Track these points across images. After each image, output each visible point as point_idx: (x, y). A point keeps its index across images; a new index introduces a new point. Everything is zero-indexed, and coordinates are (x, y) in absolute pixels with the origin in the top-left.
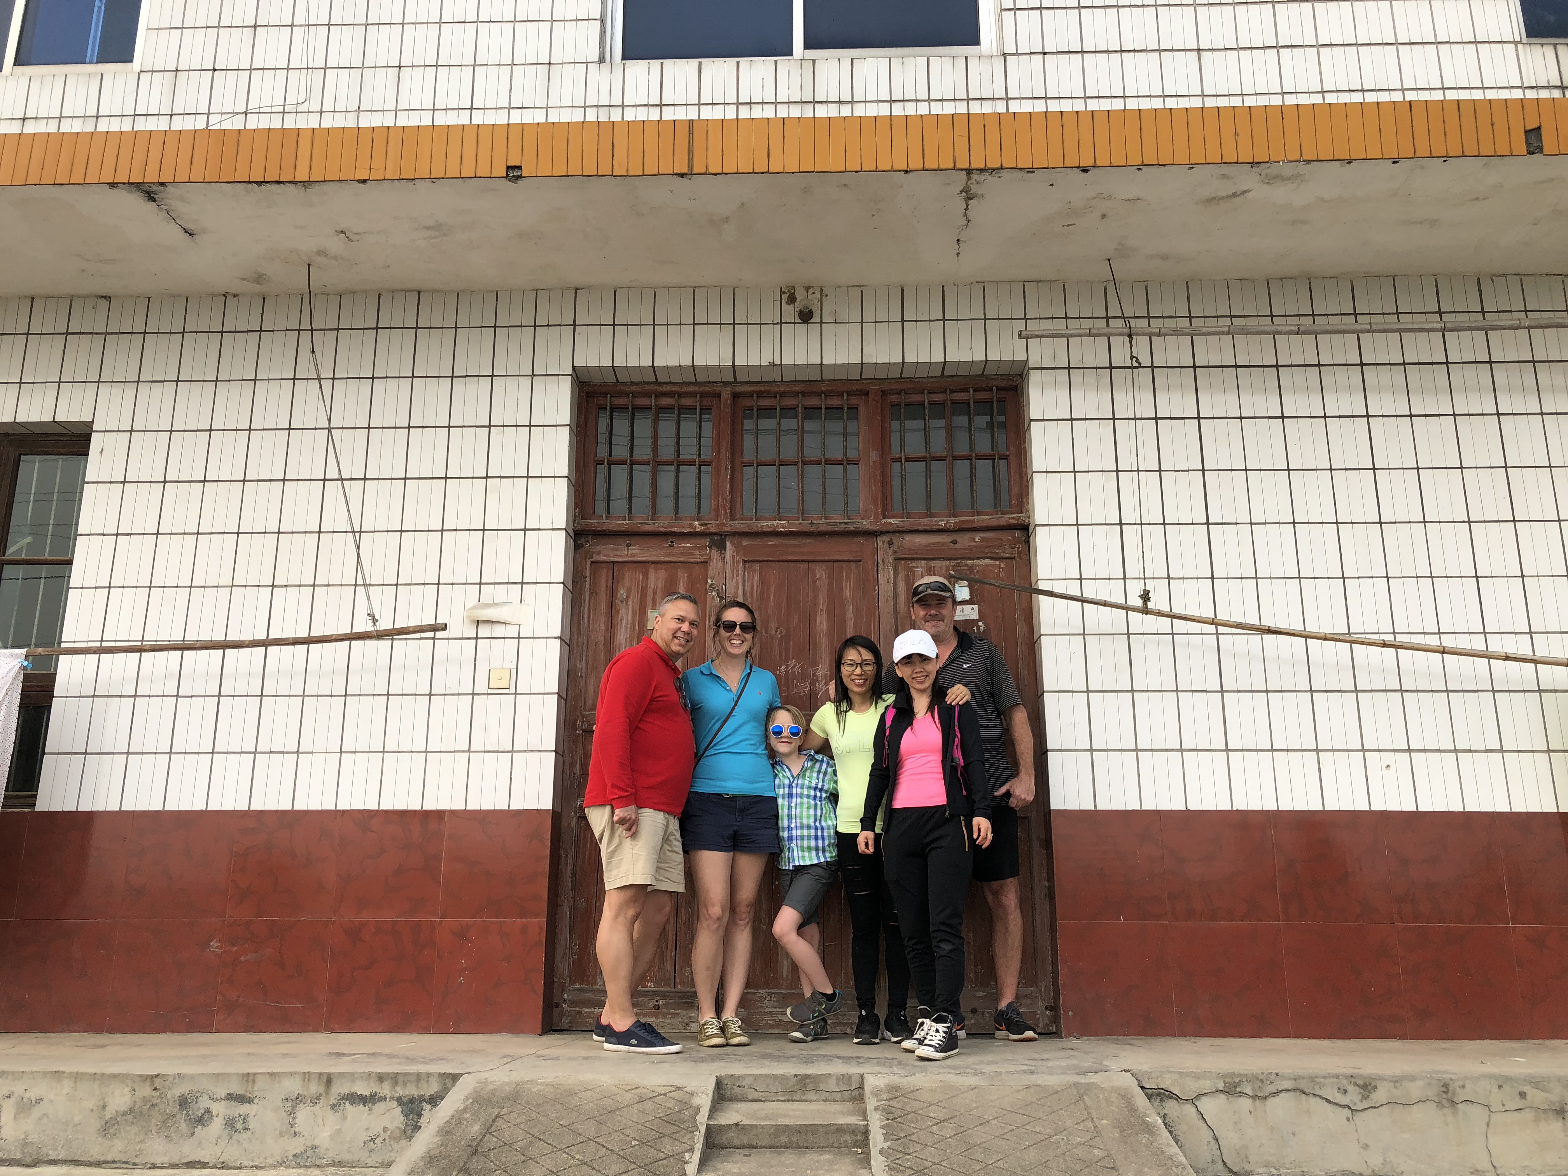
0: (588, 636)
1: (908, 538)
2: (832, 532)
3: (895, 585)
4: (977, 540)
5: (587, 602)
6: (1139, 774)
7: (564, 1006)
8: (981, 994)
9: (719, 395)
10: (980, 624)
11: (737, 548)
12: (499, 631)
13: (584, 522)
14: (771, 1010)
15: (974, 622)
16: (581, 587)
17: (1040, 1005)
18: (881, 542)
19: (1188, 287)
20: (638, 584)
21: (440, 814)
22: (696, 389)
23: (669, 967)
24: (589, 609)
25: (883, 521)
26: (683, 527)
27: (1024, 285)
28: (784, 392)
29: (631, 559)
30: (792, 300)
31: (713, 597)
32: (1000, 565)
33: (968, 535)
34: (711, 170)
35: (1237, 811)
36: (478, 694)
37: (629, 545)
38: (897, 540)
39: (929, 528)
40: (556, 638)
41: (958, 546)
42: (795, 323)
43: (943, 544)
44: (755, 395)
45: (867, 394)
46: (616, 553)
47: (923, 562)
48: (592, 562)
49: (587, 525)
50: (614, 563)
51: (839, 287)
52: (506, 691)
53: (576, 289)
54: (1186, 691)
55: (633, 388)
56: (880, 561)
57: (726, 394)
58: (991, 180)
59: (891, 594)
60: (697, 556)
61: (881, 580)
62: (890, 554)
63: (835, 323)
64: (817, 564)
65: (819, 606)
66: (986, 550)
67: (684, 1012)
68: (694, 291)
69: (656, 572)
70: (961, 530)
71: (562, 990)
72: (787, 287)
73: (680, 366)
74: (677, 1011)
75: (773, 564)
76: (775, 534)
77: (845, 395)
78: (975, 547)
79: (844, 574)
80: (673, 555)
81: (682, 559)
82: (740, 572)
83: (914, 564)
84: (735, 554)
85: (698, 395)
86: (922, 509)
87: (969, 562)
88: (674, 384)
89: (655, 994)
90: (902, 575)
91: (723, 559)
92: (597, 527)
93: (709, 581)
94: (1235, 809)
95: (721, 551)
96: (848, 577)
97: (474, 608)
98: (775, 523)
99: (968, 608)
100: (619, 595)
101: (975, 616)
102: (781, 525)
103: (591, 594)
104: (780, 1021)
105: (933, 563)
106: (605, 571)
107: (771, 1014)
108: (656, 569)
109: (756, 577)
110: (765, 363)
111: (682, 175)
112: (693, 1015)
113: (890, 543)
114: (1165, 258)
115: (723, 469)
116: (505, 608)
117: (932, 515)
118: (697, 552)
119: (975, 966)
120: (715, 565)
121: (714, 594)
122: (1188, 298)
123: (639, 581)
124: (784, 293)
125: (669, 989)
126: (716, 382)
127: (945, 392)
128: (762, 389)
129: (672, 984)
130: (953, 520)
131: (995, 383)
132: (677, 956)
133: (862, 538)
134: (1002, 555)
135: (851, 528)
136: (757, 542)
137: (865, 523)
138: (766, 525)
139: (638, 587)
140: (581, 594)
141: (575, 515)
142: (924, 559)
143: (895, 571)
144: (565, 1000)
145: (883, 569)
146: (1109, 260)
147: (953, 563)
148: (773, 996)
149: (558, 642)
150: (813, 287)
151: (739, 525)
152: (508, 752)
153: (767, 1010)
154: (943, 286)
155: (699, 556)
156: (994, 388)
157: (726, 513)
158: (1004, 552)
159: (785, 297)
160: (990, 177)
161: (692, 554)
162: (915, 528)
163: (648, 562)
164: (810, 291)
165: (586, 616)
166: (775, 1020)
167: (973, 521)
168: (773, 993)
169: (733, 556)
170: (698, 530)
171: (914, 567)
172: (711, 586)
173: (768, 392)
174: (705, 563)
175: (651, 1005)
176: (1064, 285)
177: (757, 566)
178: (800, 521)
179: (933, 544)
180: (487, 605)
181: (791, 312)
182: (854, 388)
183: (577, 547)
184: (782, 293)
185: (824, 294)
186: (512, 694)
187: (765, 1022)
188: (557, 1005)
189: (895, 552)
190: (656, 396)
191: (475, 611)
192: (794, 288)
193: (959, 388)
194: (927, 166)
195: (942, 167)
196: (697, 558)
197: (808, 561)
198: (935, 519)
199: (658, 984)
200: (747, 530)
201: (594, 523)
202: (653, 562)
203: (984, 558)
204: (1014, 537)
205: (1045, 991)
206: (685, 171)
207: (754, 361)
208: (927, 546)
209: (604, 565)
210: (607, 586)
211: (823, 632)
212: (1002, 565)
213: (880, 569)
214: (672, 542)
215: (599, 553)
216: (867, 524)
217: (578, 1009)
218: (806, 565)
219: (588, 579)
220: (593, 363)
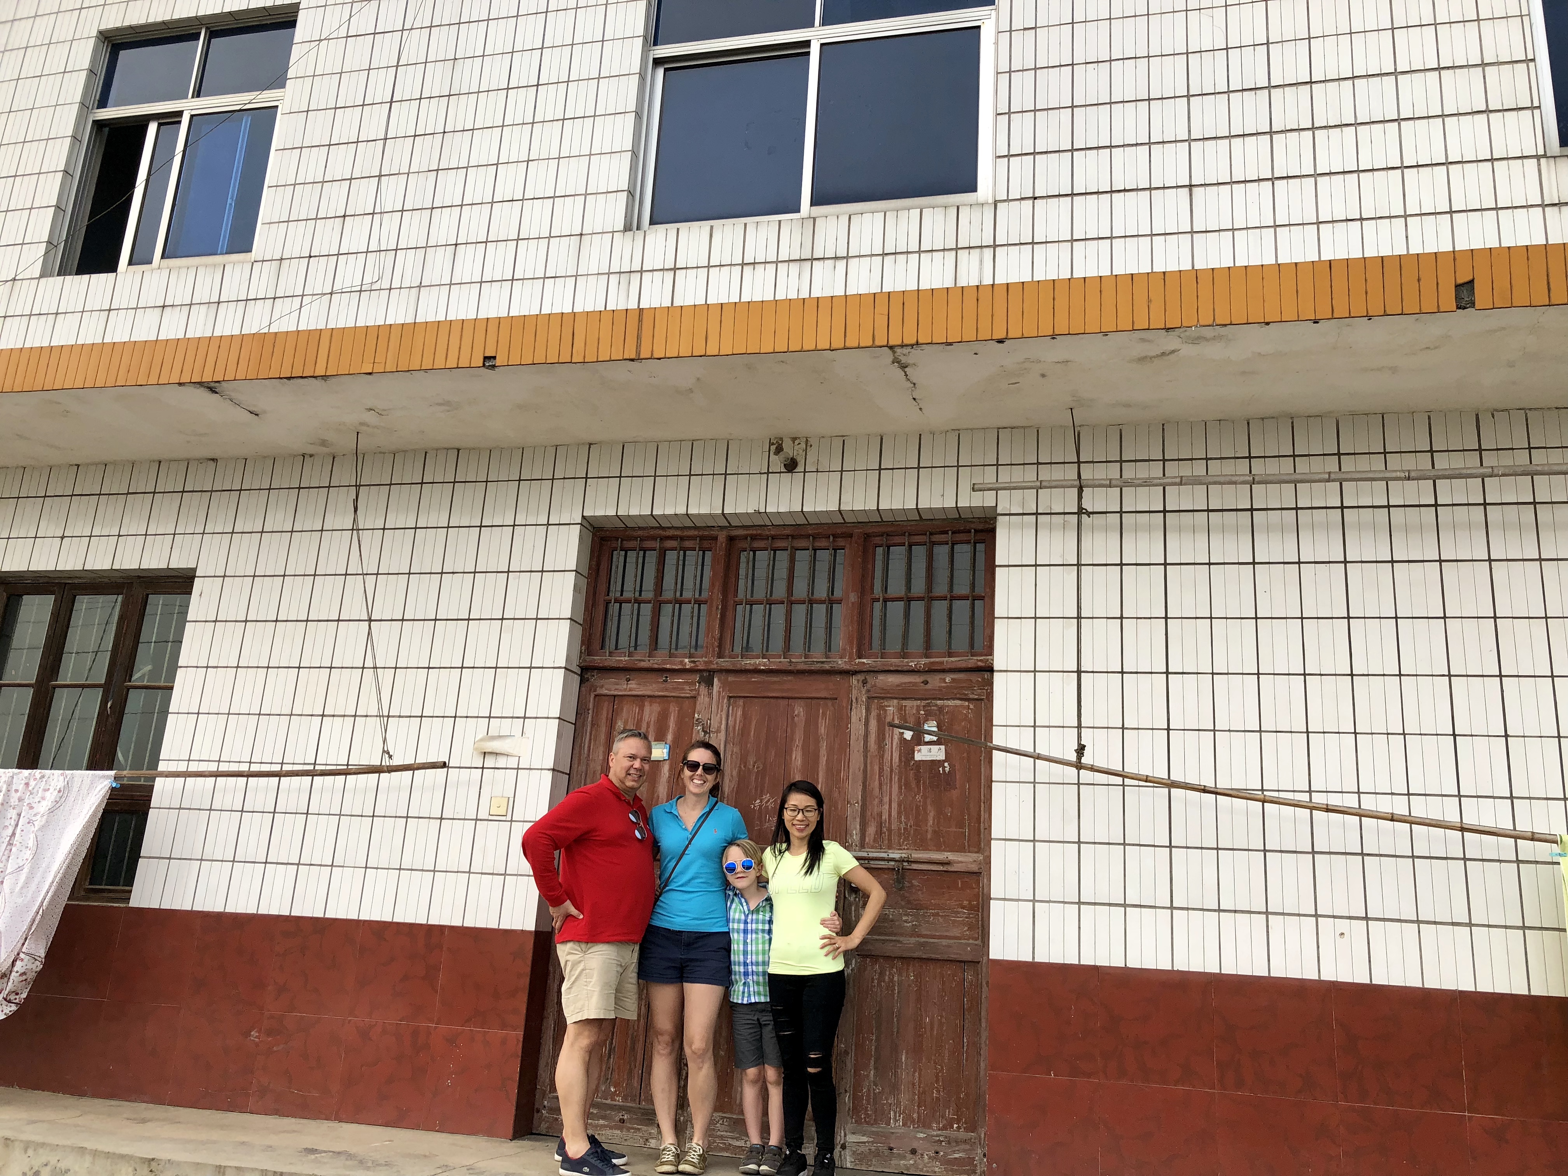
0: (587, 765)
1: (881, 677)
2: (809, 670)
3: (867, 724)
4: (947, 681)
5: (588, 734)
6: (1079, 928)
7: (543, 1112)
8: (922, 1135)
9: (715, 538)
10: (946, 764)
11: (724, 685)
12: (501, 762)
13: (589, 658)
14: (722, 1133)
15: (940, 763)
16: (584, 718)
18: (854, 681)
19: (1163, 429)
20: (635, 716)
21: (441, 928)
22: (696, 533)
23: (635, 1083)
24: (590, 740)
25: (857, 661)
26: (675, 664)
27: (998, 432)
28: (775, 535)
29: (629, 693)
30: (779, 450)
31: (698, 731)
32: (969, 706)
33: (938, 676)
34: (655, 356)
35: (1178, 971)
36: (481, 820)
37: (628, 680)
38: (871, 680)
39: (900, 669)
40: (549, 770)
41: (929, 686)
42: (780, 473)
43: (915, 684)
44: (749, 538)
45: (851, 536)
46: (617, 687)
47: (895, 701)
48: (596, 696)
49: (590, 661)
50: (615, 696)
51: (823, 437)
52: (503, 818)
53: (590, 444)
54: (1134, 845)
55: (640, 533)
56: (854, 700)
57: (722, 537)
58: (915, 352)
59: (862, 732)
60: (687, 692)
61: (854, 719)
62: (864, 692)
63: (817, 472)
64: (796, 701)
65: (796, 741)
66: (955, 691)
67: (644, 1128)
68: (693, 443)
69: (651, 706)
70: (931, 670)
71: (543, 1098)
72: (776, 438)
73: (675, 515)
74: (639, 1127)
75: (756, 700)
76: (757, 671)
77: (831, 538)
78: (944, 687)
79: (821, 711)
80: (667, 690)
81: (673, 694)
82: (725, 706)
83: (886, 703)
84: (721, 690)
85: (698, 539)
86: (898, 648)
87: (939, 702)
88: (677, 528)
89: (621, 1108)
90: (874, 713)
91: (710, 695)
92: (600, 663)
93: (696, 715)
94: (1175, 969)
95: (709, 687)
96: (824, 714)
97: (481, 740)
98: (757, 661)
99: (935, 748)
100: (617, 728)
101: (942, 756)
102: (762, 663)
103: (593, 725)
104: (730, 1144)
105: (904, 703)
106: (606, 704)
107: (722, 1137)
108: (651, 704)
109: (739, 713)
110: (751, 511)
111: (632, 360)
112: (653, 1131)
113: (865, 682)
114: (1127, 406)
115: (714, 612)
116: (508, 740)
117: (904, 655)
118: (687, 688)
119: (919, 1107)
120: (703, 699)
121: (699, 728)
122: (1163, 441)
123: (635, 713)
124: (773, 444)
125: (634, 1105)
126: (714, 527)
127: (926, 534)
128: (755, 532)
129: (638, 1100)
130: (923, 661)
131: (973, 526)
133: (839, 677)
134: (971, 696)
135: (827, 667)
136: (742, 678)
137: (840, 662)
138: (749, 663)
139: (634, 719)
140: (583, 725)
141: (581, 652)
142: (896, 698)
143: (868, 710)
144: (545, 1107)
145: (856, 708)
146: (1071, 409)
147: (924, 703)
148: (725, 1121)
149: (549, 775)
150: (799, 438)
151: (724, 663)
152: (501, 875)
153: (719, 1133)
155: (688, 691)
156: (973, 530)
157: (714, 651)
158: (973, 694)
159: (773, 448)
160: (913, 350)
161: (683, 689)
162: (886, 668)
163: (644, 696)
164: (797, 442)
165: (586, 746)
166: (725, 1144)
167: (942, 663)
168: (725, 1117)
169: (719, 692)
170: (687, 667)
171: (887, 706)
172: (697, 721)
173: (760, 535)
174: (694, 698)
175: (617, 1119)
176: (1038, 431)
177: (741, 702)
178: (782, 660)
179: (905, 683)
180: (493, 738)
181: (777, 463)
182: (839, 531)
183: (583, 681)
184: (771, 444)
185: (809, 444)
186: (508, 821)
187: (715, 1144)
188: (538, 1111)
189: (868, 691)
190: (661, 539)
191: (482, 743)
192: (781, 439)
193: (938, 530)
194: (848, 345)
195: (862, 345)
196: (688, 693)
197: (788, 698)
198: (906, 660)
199: (625, 1099)
200: (731, 668)
201: (597, 660)
202: (649, 696)
203: (954, 699)
204: (983, 679)
206: (633, 356)
207: (741, 510)
208: (898, 686)
209: (607, 698)
210: (607, 717)
211: (797, 768)
212: (971, 706)
213: (853, 707)
214: (667, 677)
215: (602, 687)
216: (841, 663)
218: (785, 702)
219: (590, 711)
220: (600, 513)
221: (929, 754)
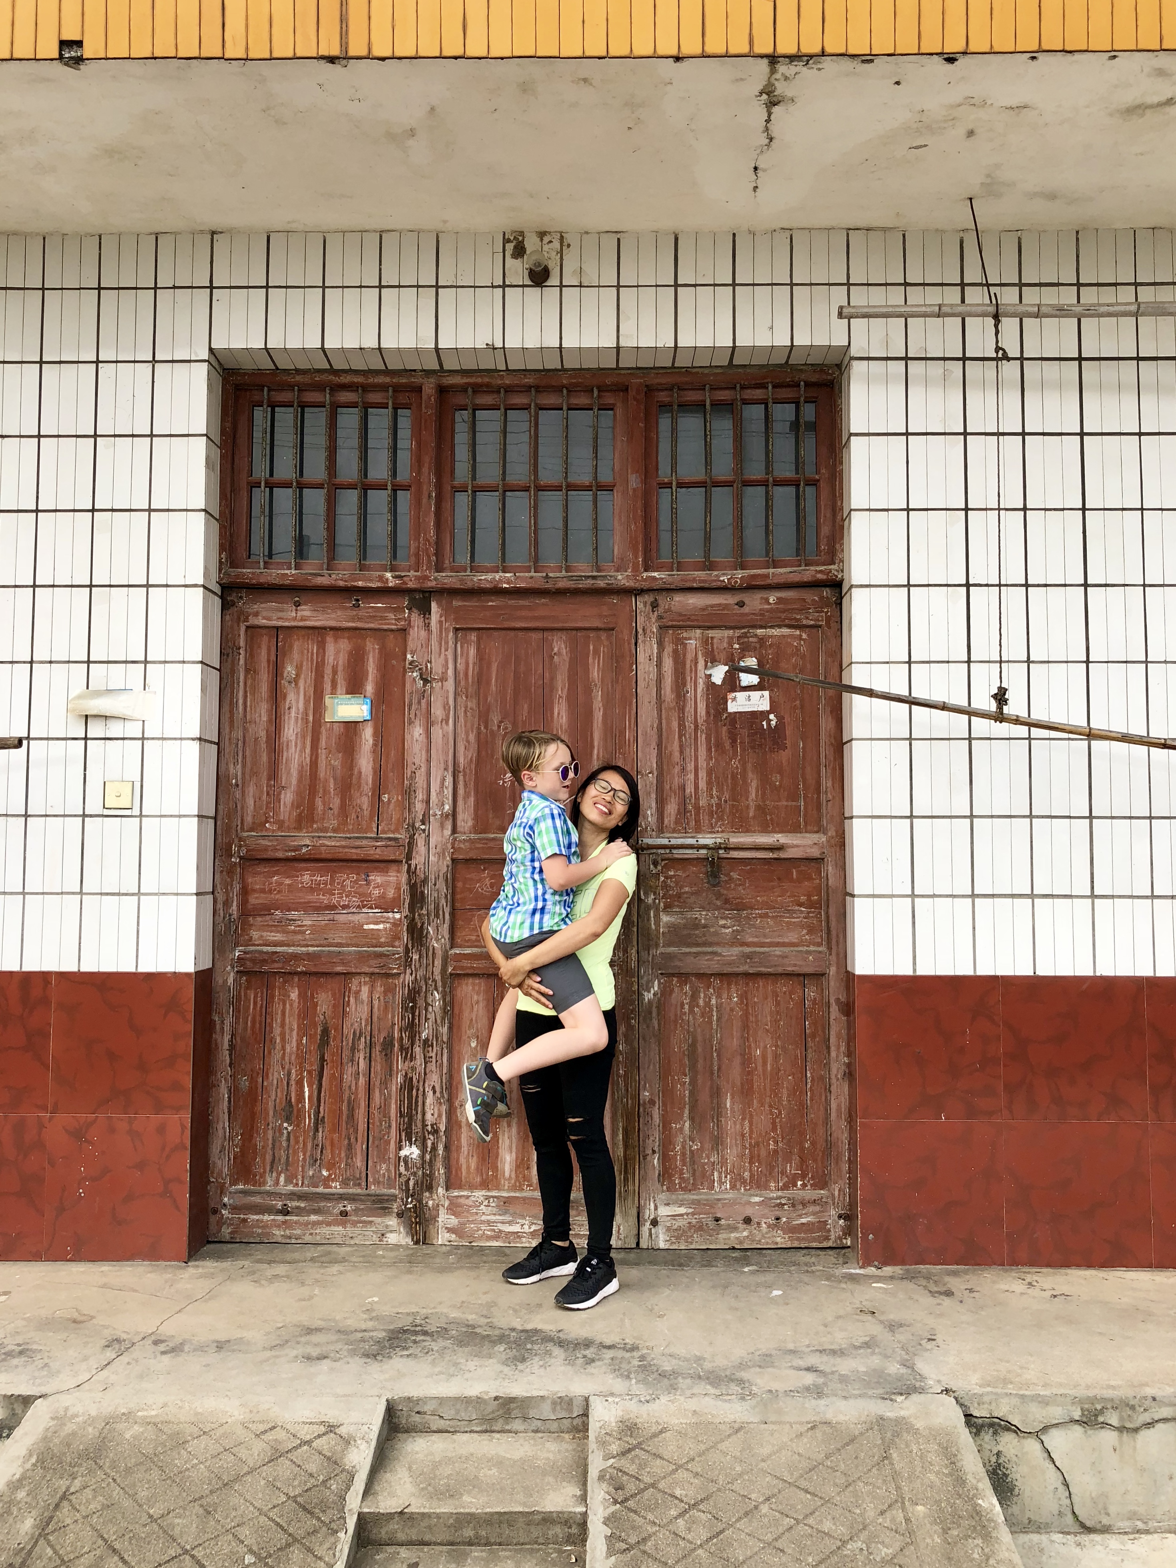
0: (245, 729)
1: (678, 598)
2: (575, 589)
3: (659, 665)
4: (771, 601)
5: (242, 684)
6: (974, 928)
7: (223, 1212)
8: (757, 1199)
9: (419, 389)
10: (772, 716)
11: (446, 612)
12: (115, 729)
13: (233, 572)
14: (489, 1218)
15: (764, 715)
16: (233, 662)
17: (833, 1212)
18: (641, 604)
19: (1077, 239)
20: (312, 658)
21: (44, 976)
22: (387, 380)
23: (359, 1162)
24: (246, 692)
25: (645, 575)
26: (371, 581)
27: (848, 234)
28: (509, 386)
29: (301, 624)
30: (520, 251)
31: (414, 679)
32: (801, 635)
33: (758, 595)
34: (376, 52)
35: (1102, 977)
36: (91, 816)
37: (297, 604)
38: (664, 602)
39: (707, 585)
40: (193, 739)
41: (746, 609)
42: (523, 286)
43: (726, 607)
44: (470, 390)
45: (625, 389)
46: (280, 614)
47: (698, 631)
48: (247, 627)
49: (237, 576)
50: (277, 628)
51: (587, 233)
52: (128, 812)
53: (213, 233)
54: (1043, 817)
55: (298, 378)
56: (640, 631)
57: (429, 388)
58: (806, 73)
59: (653, 676)
60: (391, 621)
61: (641, 657)
62: (653, 620)
63: (581, 286)
64: (555, 633)
65: (557, 690)
66: (783, 616)
67: (378, 1220)
68: (381, 237)
69: (336, 641)
70: (750, 587)
71: (221, 1193)
72: (513, 232)
73: (361, 349)
74: (370, 1219)
75: (496, 633)
76: (497, 591)
77: (595, 390)
78: (768, 611)
79: (591, 647)
80: (360, 619)
81: (372, 625)
82: (450, 643)
83: (685, 635)
84: (443, 619)
85: (390, 389)
86: (698, 556)
87: (760, 632)
88: (356, 372)
89: (340, 1197)
90: (669, 649)
91: (427, 626)
92: (251, 579)
93: (409, 656)
94: (1098, 974)
95: (425, 615)
96: (596, 652)
97: (79, 697)
98: (497, 576)
99: (755, 695)
100: (285, 675)
101: (765, 706)
102: (505, 579)
103: (247, 671)
104: (500, 1231)
105: (711, 633)
106: (265, 639)
107: (489, 1222)
108: (336, 639)
109: (472, 652)
110: (481, 345)
111: (332, 60)
112: (391, 1223)
113: (655, 605)
115: (425, 500)
116: (124, 697)
117: (710, 566)
118: (391, 616)
119: (751, 1163)
120: (417, 634)
121: (415, 674)
122: (1078, 256)
123: (312, 654)
124: (509, 241)
125: (359, 1191)
126: (415, 371)
127: (735, 388)
128: (479, 380)
129: (364, 1184)
130: (740, 574)
131: (803, 376)
132: (370, 1149)
133: (615, 597)
134: (805, 622)
135: (601, 584)
136: (473, 602)
137: (620, 577)
138: (485, 579)
139: (312, 664)
140: (233, 671)
141: (221, 562)
142: (699, 627)
143: (661, 645)
144: (225, 1205)
145: (644, 642)
146: (971, 199)
147: (738, 633)
148: (491, 1200)
149: (195, 748)
150: (550, 233)
151: (447, 579)
152: (133, 894)
153: (484, 1218)
154: (734, 235)
155: (394, 622)
156: (802, 383)
157: (429, 561)
158: (807, 618)
159: (510, 247)
160: (805, 69)
161: (384, 618)
162: (688, 585)
163: (325, 628)
164: (546, 239)
165: (241, 701)
166: (494, 1230)
167: (767, 576)
168: (491, 1197)
169: (441, 622)
170: (390, 585)
171: (686, 639)
172: (410, 664)
173: (488, 385)
174: (404, 631)
175: (336, 1211)
176: (904, 236)
177: (473, 636)
178: (532, 574)
179: (712, 606)
180: (98, 694)
181: (518, 270)
182: (608, 381)
183: (226, 606)
184: (506, 241)
185: (565, 244)
186: (135, 816)
187: (480, 1232)
188: (215, 1211)
189: (660, 618)
190: (332, 389)
191: (81, 702)
192: (522, 233)
193: (753, 382)
194: (709, 50)
195: (732, 51)
196: (392, 624)
197: (544, 630)
198: (716, 573)
199: (345, 1183)
200: (458, 586)
201: (247, 573)
202: (332, 629)
203: (780, 626)
204: (821, 598)
205: (839, 1195)
206: (335, 51)
207: (465, 343)
208: (703, 609)
209: (264, 631)
210: (268, 661)
212: (804, 636)
213: (640, 641)
214: (357, 600)
215: (256, 614)
216: (622, 579)
217: (242, 1216)
218: (539, 635)
219: (242, 651)
220: (238, 343)
221: (748, 703)
